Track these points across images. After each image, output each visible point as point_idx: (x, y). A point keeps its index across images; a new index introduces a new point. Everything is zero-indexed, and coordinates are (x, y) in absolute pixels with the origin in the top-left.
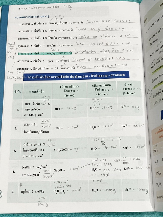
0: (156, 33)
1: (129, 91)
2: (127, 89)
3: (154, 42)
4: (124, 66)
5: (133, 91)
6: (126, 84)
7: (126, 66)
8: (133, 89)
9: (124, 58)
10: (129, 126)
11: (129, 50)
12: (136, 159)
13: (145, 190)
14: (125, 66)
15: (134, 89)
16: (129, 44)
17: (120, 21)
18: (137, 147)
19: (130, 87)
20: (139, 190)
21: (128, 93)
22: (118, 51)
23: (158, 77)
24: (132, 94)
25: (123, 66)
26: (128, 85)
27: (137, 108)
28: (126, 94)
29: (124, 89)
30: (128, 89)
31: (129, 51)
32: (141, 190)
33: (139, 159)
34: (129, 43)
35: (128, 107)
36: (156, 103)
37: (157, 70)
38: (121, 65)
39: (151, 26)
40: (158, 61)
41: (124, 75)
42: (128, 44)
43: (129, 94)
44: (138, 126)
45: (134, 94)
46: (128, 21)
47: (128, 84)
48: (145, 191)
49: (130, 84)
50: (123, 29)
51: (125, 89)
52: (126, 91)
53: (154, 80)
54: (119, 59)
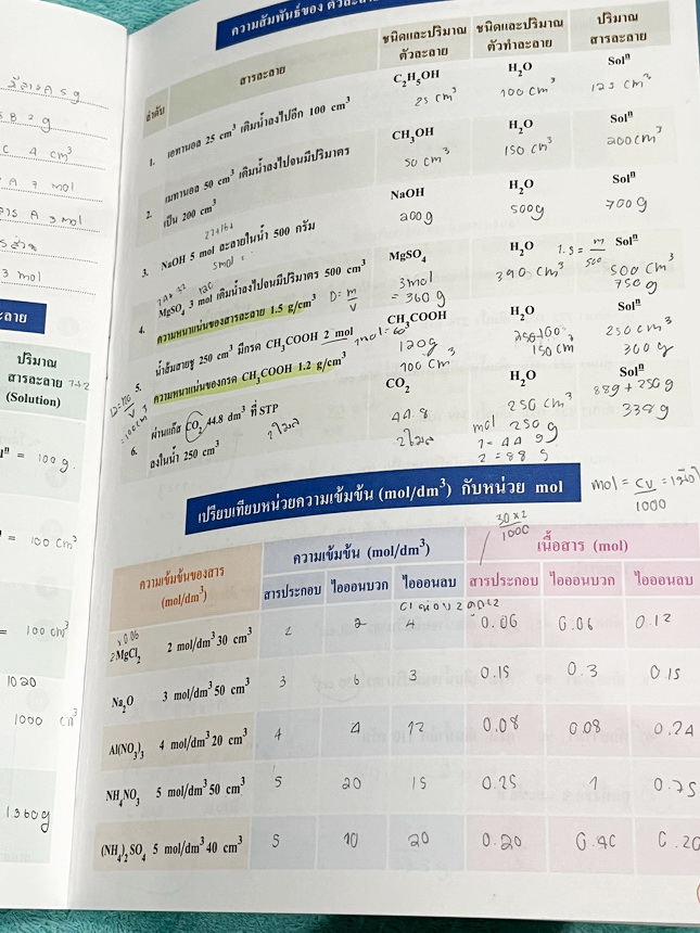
0: (209, 184)
1: (34, 391)
2: (25, 382)
3: (192, 214)
4: (30, 282)
5: (50, 393)
6: (24, 357)
7: (36, 282)
8: (51, 382)
9: (33, 247)
10: (12, 538)
11: (59, 219)
12: (19, 682)
13: (40, 815)
14: (33, 283)
15: (58, 384)
16: (63, 193)
17: (34, 87)
18: (31, 629)
19: (41, 372)
20: (14, 813)
21: (25, 399)
22: (12, 213)
23: (192, 362)
24: (46, 402)
25: (25, 281)
26: (35, 363)
27: (59, 464)
28: (21, 399)
29: (11, 378)
30: (32, 380)
31: (59, 222)
32: (22, 813)
33: (32, 682)
34: (65, 187)
35: (20, 455)
36: (162, 461)
37: (192, 330)
38: (13, 277)
39: (186, 148)
40: (205, 296)
41: (22, 318)
42: (58, 191)
43: (31, 401)
44: (52, 543)
45: (52, 403)
46: (69, 95)
47: (33, 357)
48: (40, 821)
49: (42, 362)
50: (47, 125)
51: (17, 378)
52: (21, 388)
53: (169, 369)
54: (9, 248)
